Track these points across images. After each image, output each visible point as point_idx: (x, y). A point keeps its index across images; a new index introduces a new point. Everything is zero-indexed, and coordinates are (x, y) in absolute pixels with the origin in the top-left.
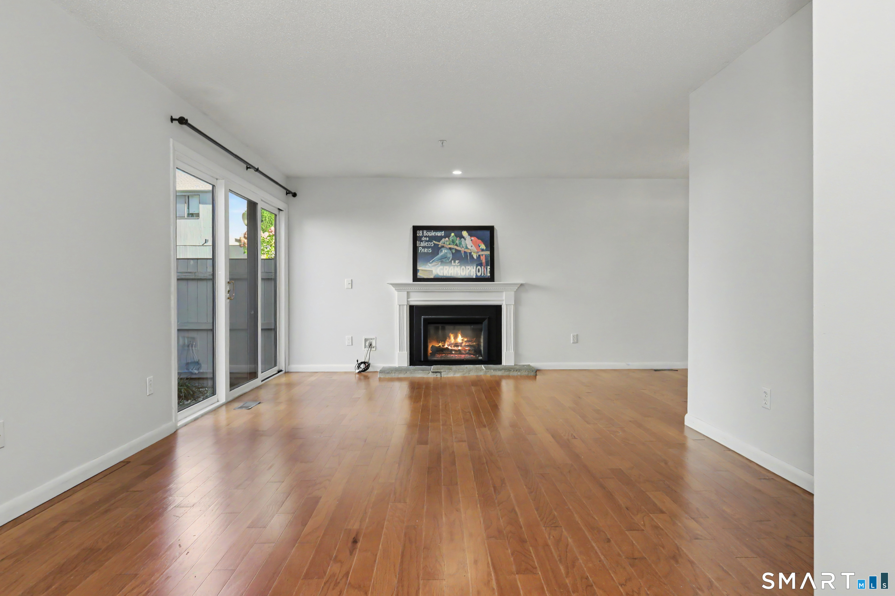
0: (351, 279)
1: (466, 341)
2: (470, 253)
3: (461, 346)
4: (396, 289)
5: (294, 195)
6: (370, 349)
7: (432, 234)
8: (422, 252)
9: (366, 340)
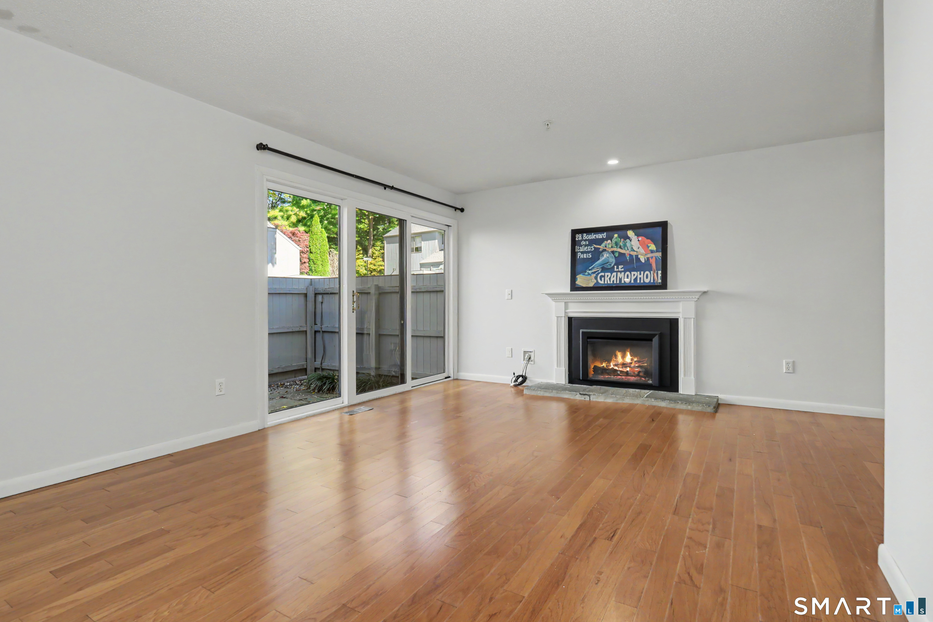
0: (511, 290)
1: (635, 361)
2: (637, 256)
3: (630, 367)
4: (553, 300)
5: (462, 210)
6: (528, 362)
7: (593, 236)
8: (581, 257)
9: (525, 352)
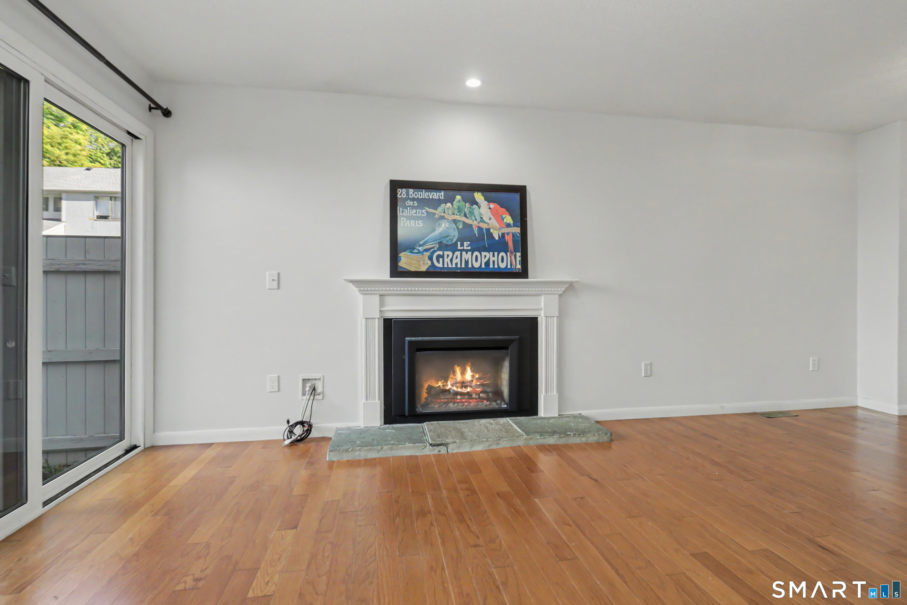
0: (277, 272)
1: (477, 379)
2: (488, 230)
3: (471, 387)
4: (360, 290)
5: (167, 113)
6: (312, 398)
7: (424, 194)
8: (406, 225)
9: (305, 381)
